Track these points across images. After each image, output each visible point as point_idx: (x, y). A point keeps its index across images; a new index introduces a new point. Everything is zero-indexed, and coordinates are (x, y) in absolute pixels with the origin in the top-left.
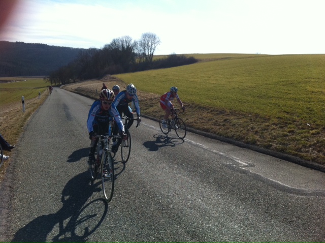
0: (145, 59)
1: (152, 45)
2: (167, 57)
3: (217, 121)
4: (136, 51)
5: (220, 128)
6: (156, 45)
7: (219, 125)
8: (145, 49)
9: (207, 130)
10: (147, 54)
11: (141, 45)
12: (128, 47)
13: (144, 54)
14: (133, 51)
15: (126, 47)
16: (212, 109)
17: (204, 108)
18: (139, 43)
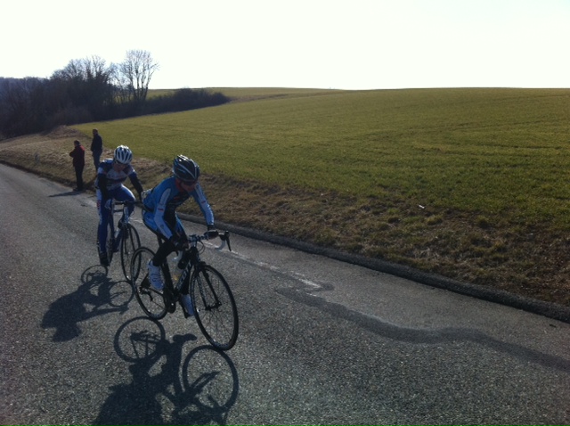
0: (132, 96)
1: (144, 70)
2: (173, 92)
3: (264, 207)
4: (114, 82)
5: (270, 220)
6: (152, 70)
7: (268, 214)
8: (131, 79)
9: (248, 224)
10: (136, 88)
11: (124, 71)
12: (99, 74)
13: (130, 87)
14: (108, 82)
15: (94, 74)
16: (255, 185)
17: (240, 183)
18: (119, 67)
